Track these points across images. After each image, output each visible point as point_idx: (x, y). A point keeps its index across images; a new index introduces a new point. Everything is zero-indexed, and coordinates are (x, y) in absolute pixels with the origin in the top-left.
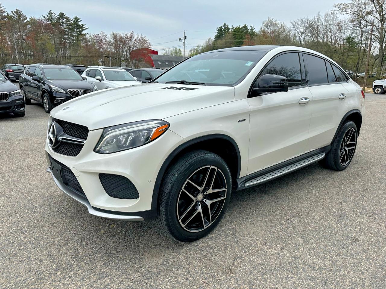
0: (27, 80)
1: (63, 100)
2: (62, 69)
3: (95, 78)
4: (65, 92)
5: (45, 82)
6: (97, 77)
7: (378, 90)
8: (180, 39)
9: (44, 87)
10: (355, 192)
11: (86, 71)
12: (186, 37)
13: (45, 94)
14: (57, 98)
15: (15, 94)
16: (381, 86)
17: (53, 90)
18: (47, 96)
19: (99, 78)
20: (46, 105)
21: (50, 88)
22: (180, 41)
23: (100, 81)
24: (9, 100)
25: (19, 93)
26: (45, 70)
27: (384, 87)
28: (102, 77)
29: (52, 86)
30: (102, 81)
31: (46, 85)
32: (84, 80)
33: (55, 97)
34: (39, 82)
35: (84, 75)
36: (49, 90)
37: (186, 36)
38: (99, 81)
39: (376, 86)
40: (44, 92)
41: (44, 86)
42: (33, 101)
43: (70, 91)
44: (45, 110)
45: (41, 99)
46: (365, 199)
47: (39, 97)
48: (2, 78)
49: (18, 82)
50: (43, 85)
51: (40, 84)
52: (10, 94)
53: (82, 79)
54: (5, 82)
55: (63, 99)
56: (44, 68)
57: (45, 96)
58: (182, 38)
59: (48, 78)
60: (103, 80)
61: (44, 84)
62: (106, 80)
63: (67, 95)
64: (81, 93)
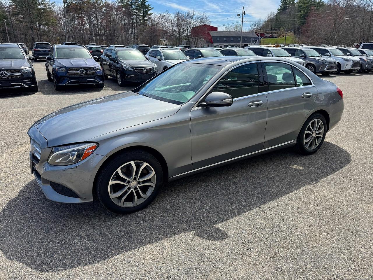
0: (105, 60)
3: (156, 58)
4: (133, 70)
5: (119, 62)
6: (158, 57)
8: (239, 15)
11: (149, 52)
13: (118, 72)
17: (124, 68)
18: (120, 73)
20: (119, 80)
21: (122, 66)
22: (239, 17)
23: (160, 60)
28: (161, 56)
29: (124, 65)
30: (161, 61)
33: (126, 74)
34: (114, 62)
35: (147, 55)
37: (245, 12)
38: (159, 61)
40: (118, 70)
41: (118, 65)
42: (109, 77)
43: (136, 69)
44: (118, 84)
45: (115, 75)
50: (117, 65)
51: (115, 64)
53: (146, 59)
55: (131, 76)
59: (120, 58)
60: (162, 59)
61: (118, 63)
62: (165, 59)
63: (135, 72)
64: (145, 71)
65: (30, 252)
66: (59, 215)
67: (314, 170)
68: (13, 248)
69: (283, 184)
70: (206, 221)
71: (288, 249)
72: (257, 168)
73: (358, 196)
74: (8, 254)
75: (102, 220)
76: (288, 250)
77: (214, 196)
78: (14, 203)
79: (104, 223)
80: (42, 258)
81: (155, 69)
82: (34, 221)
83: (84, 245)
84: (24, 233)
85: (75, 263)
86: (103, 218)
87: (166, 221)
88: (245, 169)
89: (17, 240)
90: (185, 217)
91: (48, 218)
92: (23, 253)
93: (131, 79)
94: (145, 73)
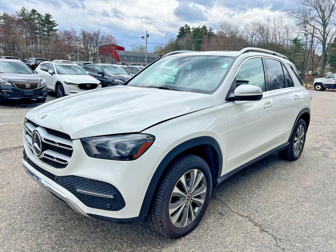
1: (9, 93)
2: (12, 63)
3: (47, 71)
4: (11, 85)
6: (49, 71)
7: (318, 87)
8: (143, 37)
10: (249, 188)
11: (40, 65)
12: (148, 36)
14: (3, 90)
16: (321, 84)
19: (51, 71)
23: (52, 74)
27: (323, 85)
28: (53, 70)
30: (54, 75)
32: (34, 73)
33: (1, 90)
35: (37, 69)
37: (148, 35)
38: (50, 75)
39: (316, 84)
43: (16, 84)
46: (255, 196)
53: (31, 72)
58: (145, 36)
62: (58, 73)
63: (13, 88)
64: (28, 86)
81: (43, 84)
93: (8, 95)
94: (28, 89)
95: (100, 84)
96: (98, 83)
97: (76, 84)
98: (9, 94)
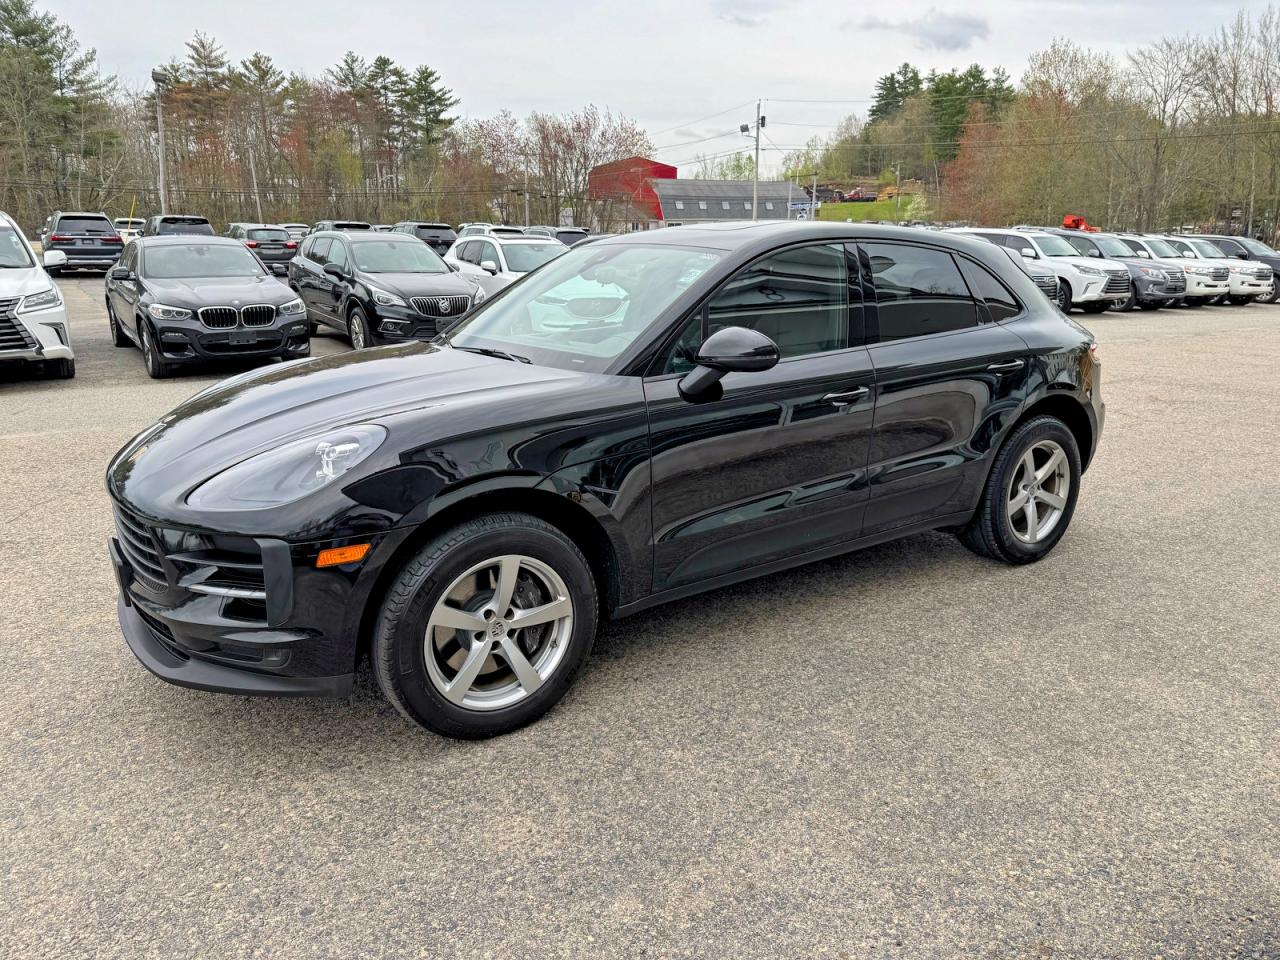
0: (307, 273)
1: (401, 324)
2: (394, 243)
3: (479, 264)
4: (404, 305)
5: (356, 279)
6: (485, 264)
8: (745, 129)
9: (351, 290)
11: (457, 247)
12: (763, 121)
13: (356, 310)
14: (385, 320)
15: (287, 309)
17: (376, 299)
18: (361, 314)
19: (491, 264)
20: (358, 339)
21: (369, 292)
22: (746, 133)
23: (494, 273)
24: (277, 323)
25: (297, 306)
26: (354, 246)
28: (496, 260)
29: (373, 289)
30: (499, 274)
31: (357, 285)
32: (452, 271)
33: (381, 317)
34: (341, 278)
35: (451, 256)
36: (366, 298)
37: (763, 118)
38: (489, 274)
40: (353, 302)
41: (353, 288)
42: (321, 328)
43: (416, 303)
45: (343, 322)
47: (340, 317)
48: (257, 270)
49: (285, 275)
50: (350, 287)
51: (344, 284)
52: (278, 309)
53: (446, 268)
54: (262, 280)
55: (399, 323)
56: (355, 242)
57: (355, 314)
58: (752, 124)
59: (362, 267)
60: (501, 270)
61: (352, 282)
62: (510, 269)
63: (411, 312)
64: (444, 305)
65: (145, 841)
66: (217, 741)
67: (984, 591)
68: (90, 832)
69: (891, 631)
70: (670, 737)
71: (908, 796)
72: (816, 592)
73: (1106, 657)
74: (77, 849)
75: (354, 747)
76: (906, 800)
77: (690, 670)
78: (64, 712)
79: (362, 756)
80: (184, 856)
81: (478, 301)
82: (142, 758)
83: (309, 815)
84: (115, 793)
85: (289, 863)
86: (358, 743)
87: (551, 742)
88: (781, 594)
89: (97, 812)
90: (607, 729)
91: (185, 748)
92: (123, 844)
93: (399, 332)
94: (446, 315)
95: (625, 299)
96: (621, 297)
97: (564, 302)
98: (400, 330)
